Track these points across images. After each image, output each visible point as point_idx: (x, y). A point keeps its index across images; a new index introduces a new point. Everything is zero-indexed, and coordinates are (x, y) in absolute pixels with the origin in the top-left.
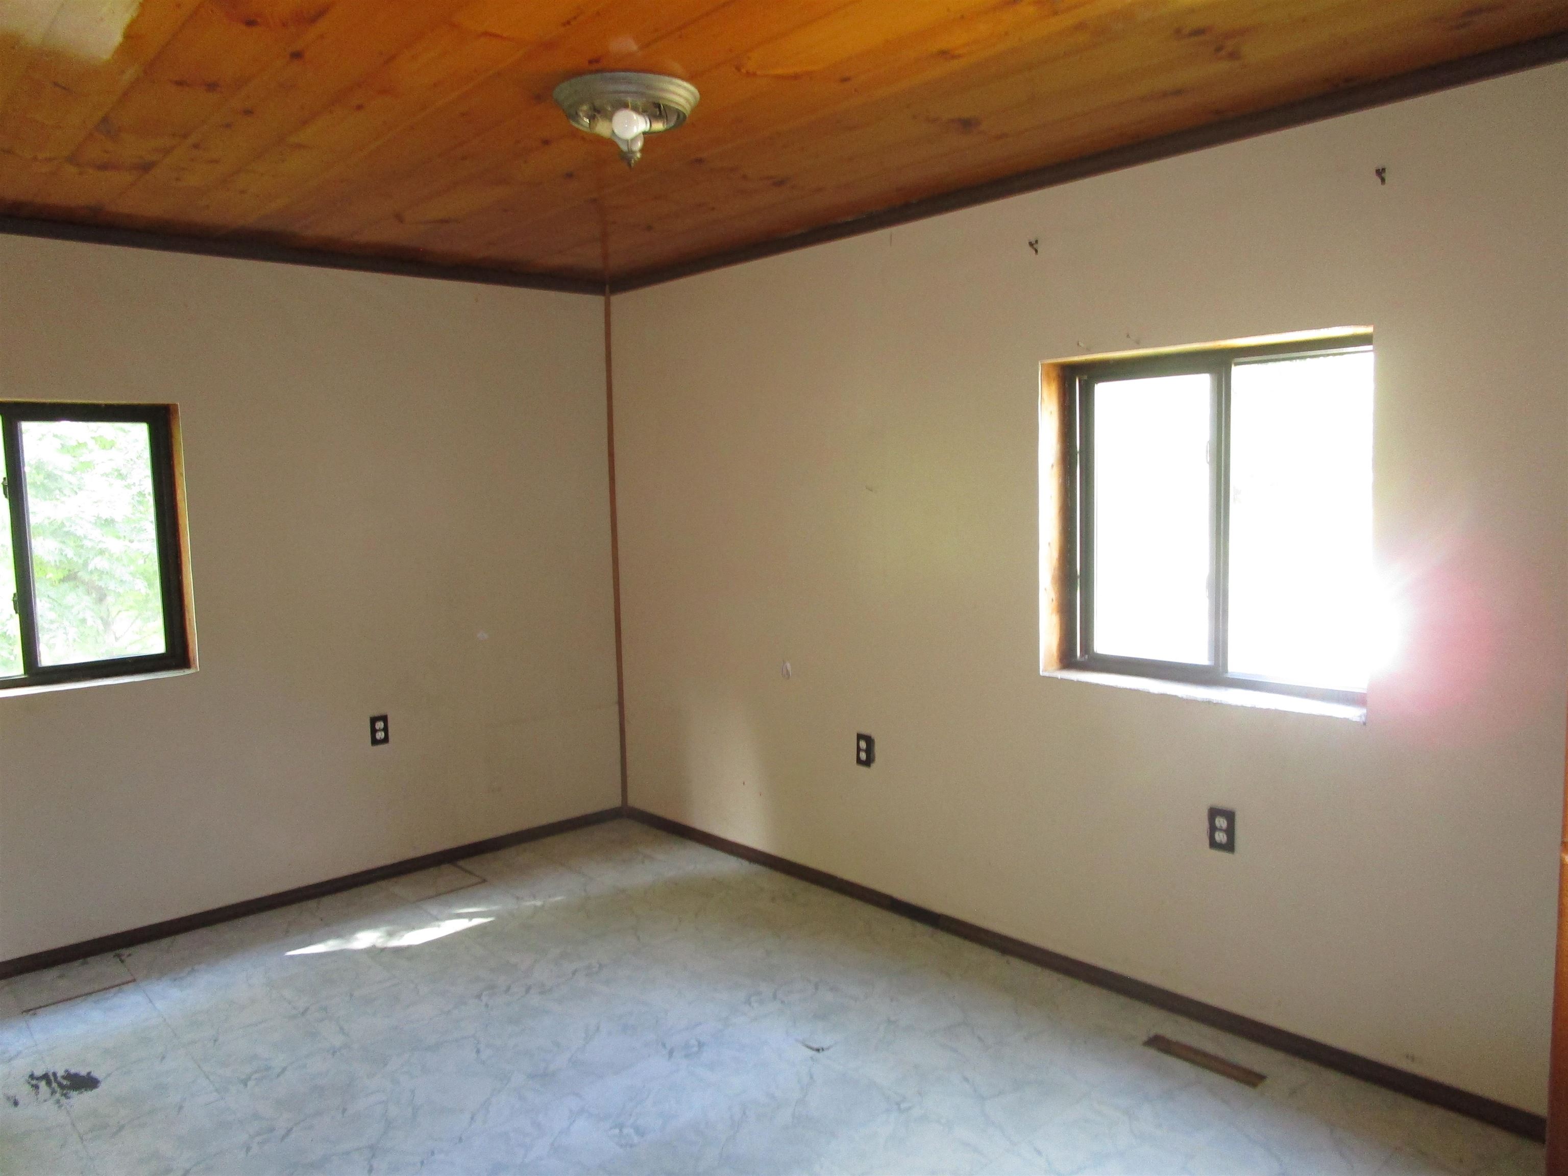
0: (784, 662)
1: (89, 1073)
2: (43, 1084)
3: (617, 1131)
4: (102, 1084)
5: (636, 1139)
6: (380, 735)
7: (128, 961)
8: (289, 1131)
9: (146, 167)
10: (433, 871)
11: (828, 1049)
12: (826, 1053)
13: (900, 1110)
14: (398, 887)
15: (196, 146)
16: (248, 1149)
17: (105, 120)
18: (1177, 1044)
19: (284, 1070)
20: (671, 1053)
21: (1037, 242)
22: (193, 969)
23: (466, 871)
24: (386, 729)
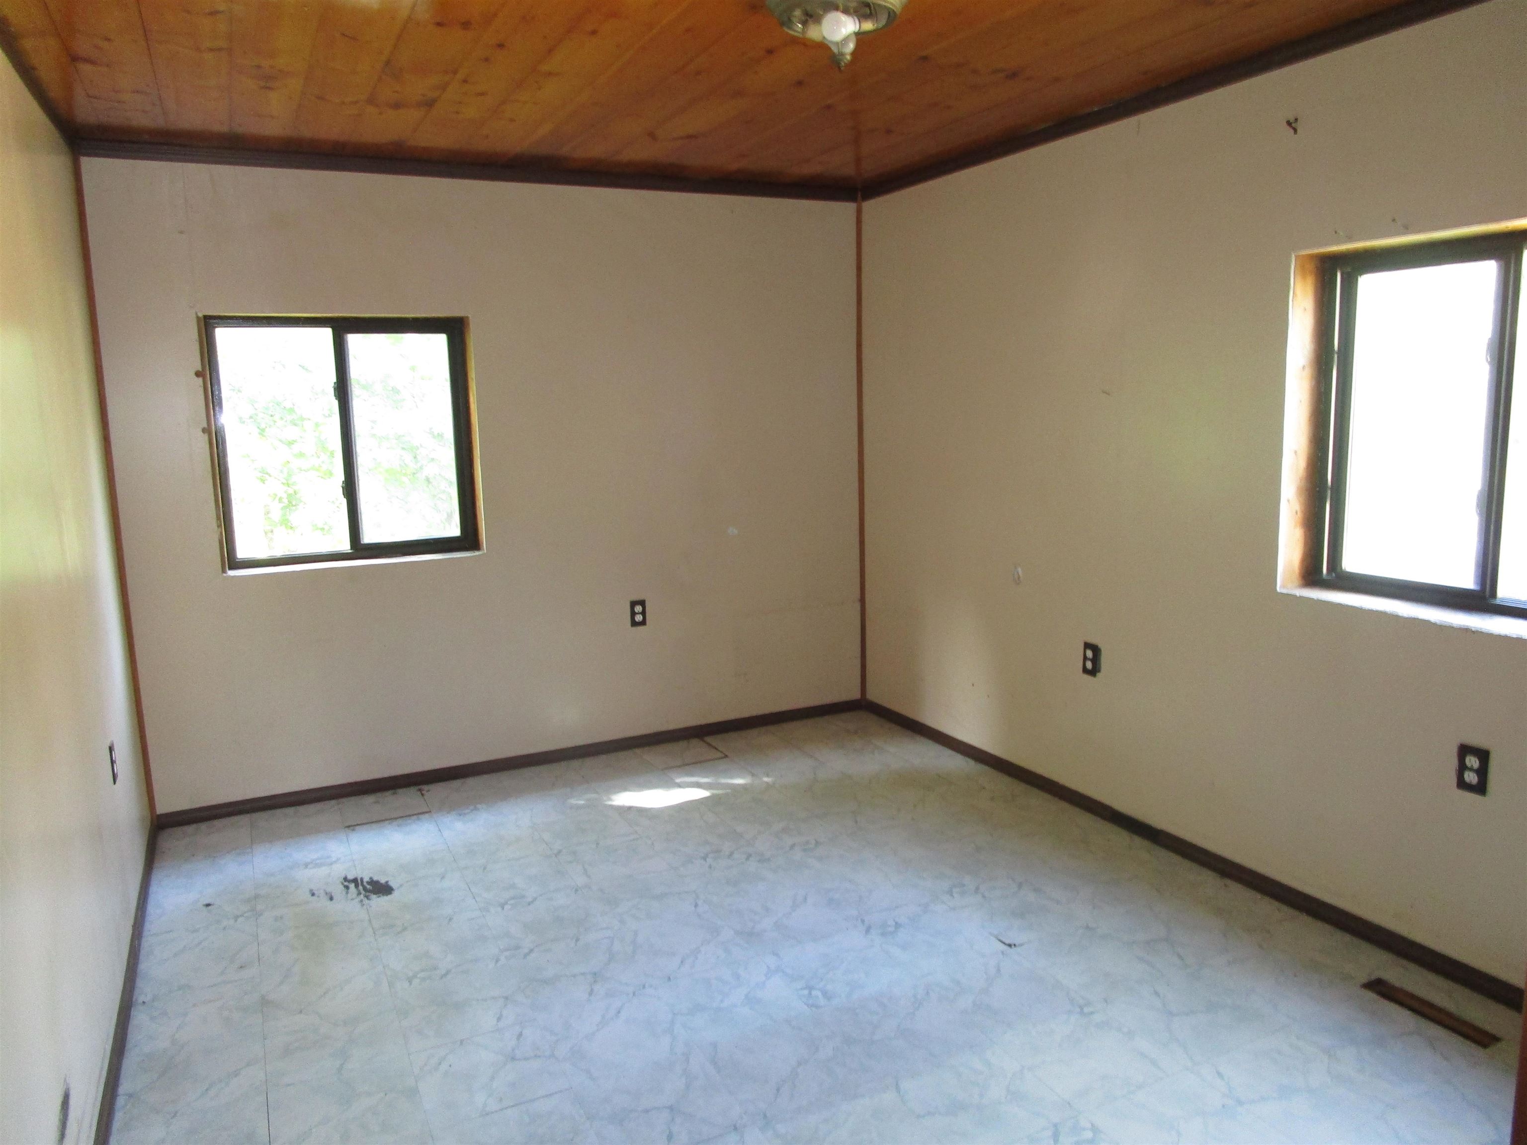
0: (1016, 568)
1: (387, 882)
2: (352, 886)
3: (806, 992)
4: (395, 892)
5: (822, 1001)
6: (639, 618)
7: (427, 795)
8: (531, 951)
9: (430, 104)
10: (683, 744)
11: (1021, 945)
12: (1018, 949)
13: (1082, 1013)
14: (650, 755)
15: (465, 81)
16: (497, 961)
17: (388, 63)
18: (1401, 990)
19: (535, 899)
20: (868, 930)
21: (1296, 120)
22: (475, 807)
23: (709, 745)
24: (643, 613)
